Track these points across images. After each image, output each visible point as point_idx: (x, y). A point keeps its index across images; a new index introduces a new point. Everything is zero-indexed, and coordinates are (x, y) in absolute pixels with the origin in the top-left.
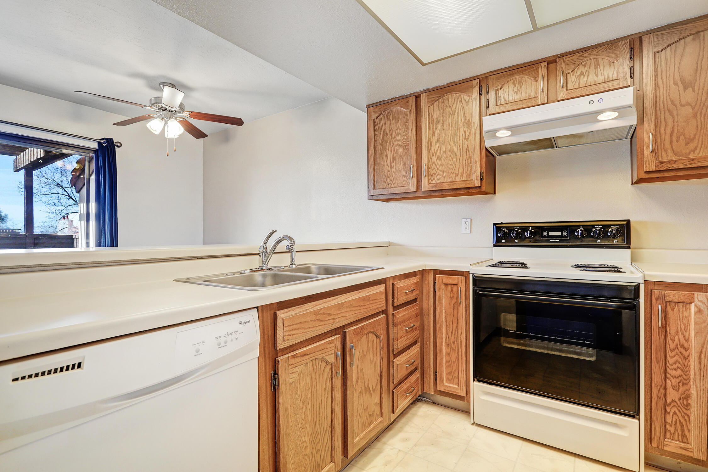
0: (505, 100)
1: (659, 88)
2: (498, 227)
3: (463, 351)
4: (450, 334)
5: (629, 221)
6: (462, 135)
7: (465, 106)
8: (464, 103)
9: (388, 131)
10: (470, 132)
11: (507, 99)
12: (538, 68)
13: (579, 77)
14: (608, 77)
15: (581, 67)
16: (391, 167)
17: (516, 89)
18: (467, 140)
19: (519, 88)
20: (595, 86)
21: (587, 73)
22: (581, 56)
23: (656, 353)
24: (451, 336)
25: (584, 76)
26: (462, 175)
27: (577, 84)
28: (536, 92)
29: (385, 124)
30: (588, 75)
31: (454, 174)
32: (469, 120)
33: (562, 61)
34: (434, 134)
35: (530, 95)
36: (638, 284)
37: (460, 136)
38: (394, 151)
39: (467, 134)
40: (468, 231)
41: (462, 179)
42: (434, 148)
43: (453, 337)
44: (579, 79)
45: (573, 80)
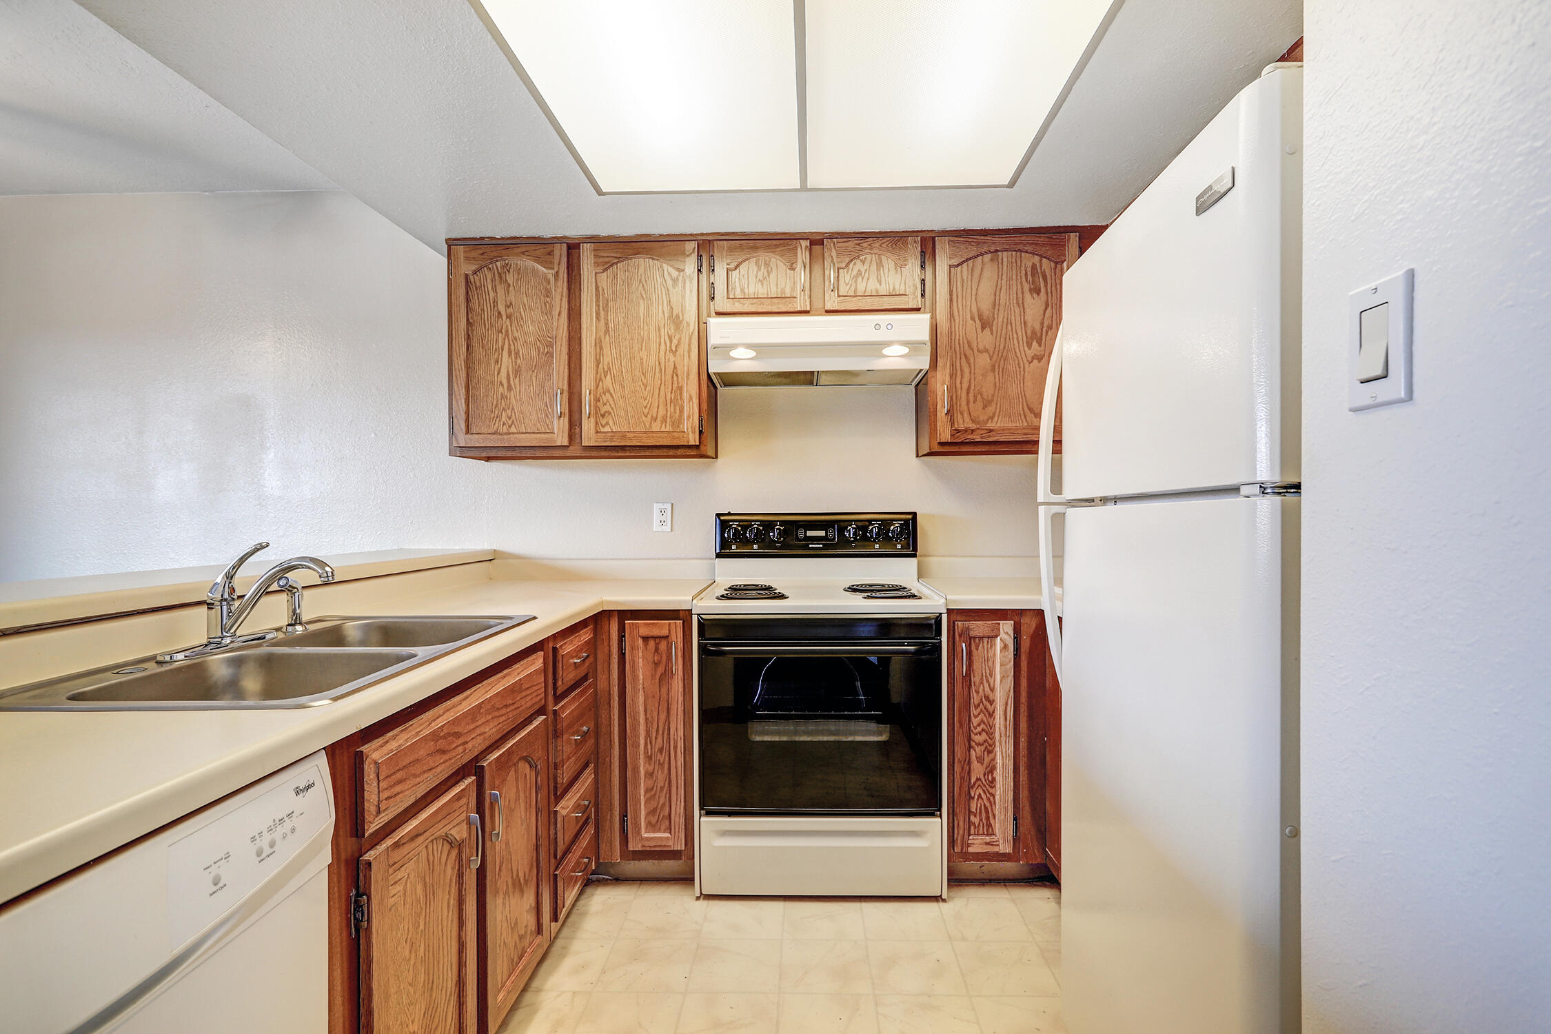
0: (742, 290)
1: (954, 320)
2: (723, 523)
3: (679, 764)
4: (654, 734)
5: (914, 514)
6: (665, 342)
7: (670, 287)
8: (669, 282)
9: (502, 308)
10: (680, 339)
11: (746, 290)
12: (796, 248)
13: (856, 277)
14: (894, 289)
15: (858, 261)
16: (509, 388)
17: (760, 276)
18: (674, 353)
19: (766, 274)
20: (877, 299)
21: (867, 274)
22: (859, 244)
24: (656, 738)
25: (863, 278)
26: (664, 420)
27: (853, 288)
28: (793, 289)
29: (495, 291)
30: (868, 279)
31: (649, 417)
32: (678, 316)
33: (832, 244)
34: (607, 331)
35: (783, 291)
36: (941, 614)
37: (660, 344)
38: (517, 353)
39: (675, 341)
40: (667, 528)
41: (663, 429)
42: (607, 359)
43: (660, 738)
44: (856, 282)
45: (847, 282)
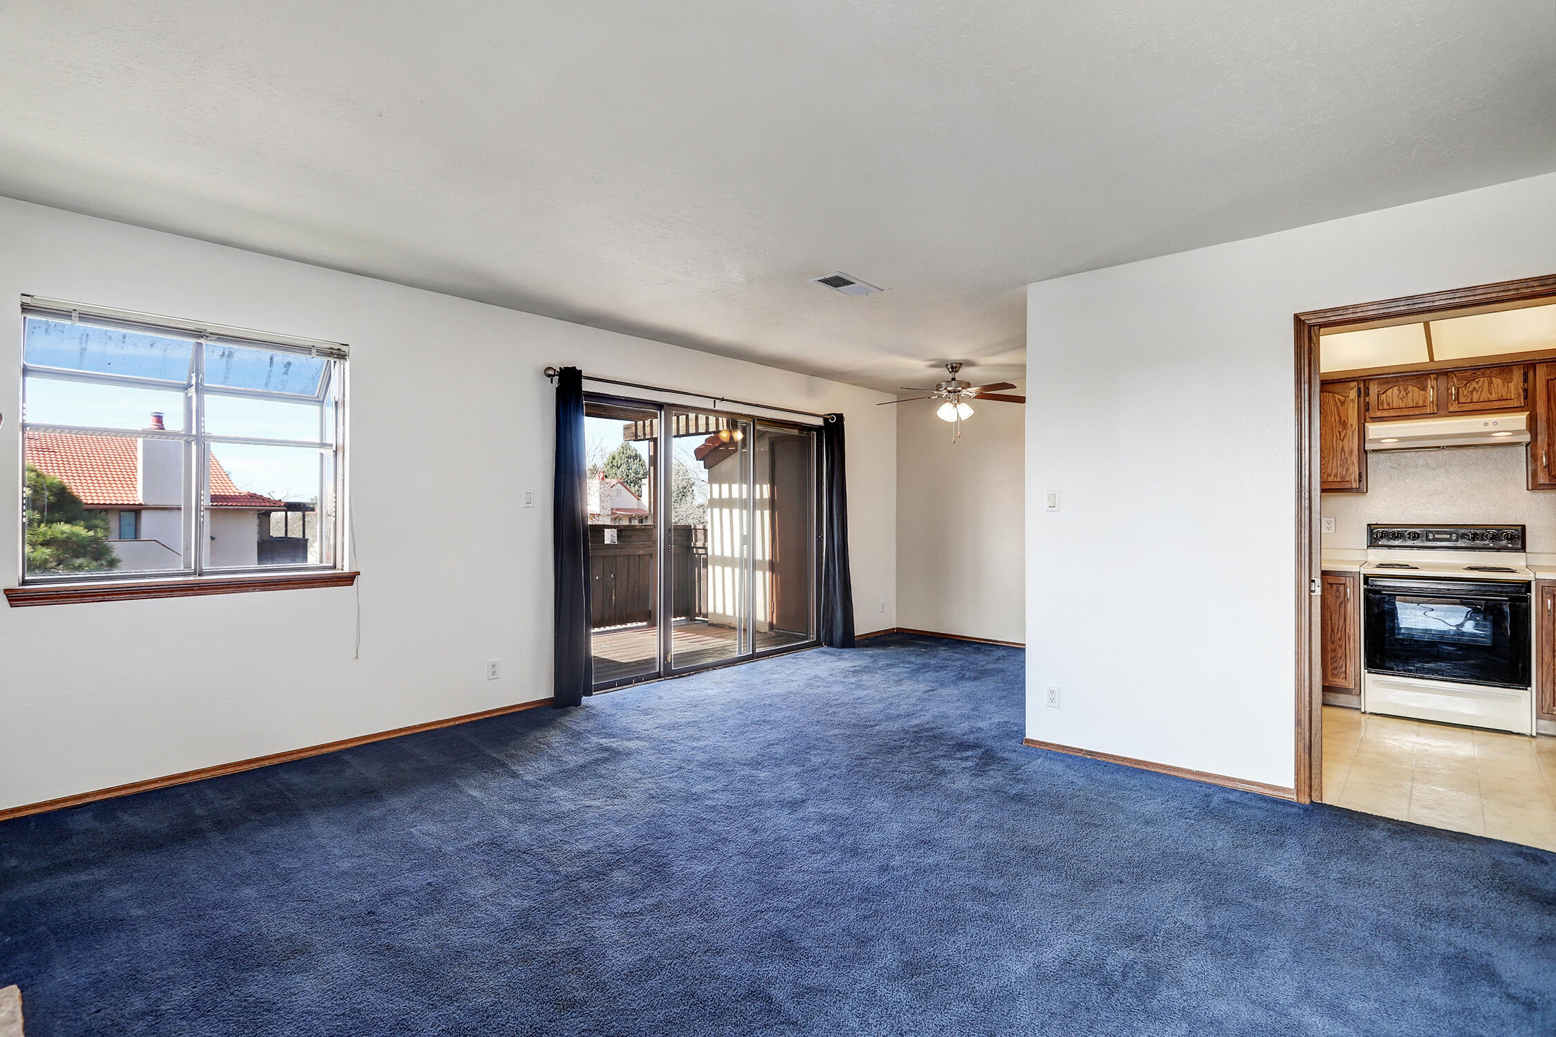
0: (1388, 404)
1: (1552, 412)
2: (1371, 528)
3: (1351, 647)
4: (1336, 631)
5: (1523, 527)
6: (1336, 435)
7: (1340, 407)
8: (1339, 404)
10: (1346, 433)
11: (1391, 404)
12: (1427, 379)
13: (1472, 392)
14: (1502, 396)
15: (1473, 383)
17: (1401, 395)
18: (1343, 441)
19: (1405, 395)
20: (1488, 403)
21: (1480, 390)
22: (1474, 373)
23: (1546, 637)
24: (1337, 633)
25: (1477, 392)
26: (1336, 476)
27: (1470, 398)
28: (1424, 401)
30: (1482, 392)
31: (1326, 474)
32: (1344, 421)
33: (1453, 375)
35: (1417, 403)
36: (1530, 582)
37: (1333, 436)
39: (1343, 434)
40: (1332, 531)
41: (1335, 480)
43: (1339, 634)
44: (1472, 394)
45: (1465, 394)
